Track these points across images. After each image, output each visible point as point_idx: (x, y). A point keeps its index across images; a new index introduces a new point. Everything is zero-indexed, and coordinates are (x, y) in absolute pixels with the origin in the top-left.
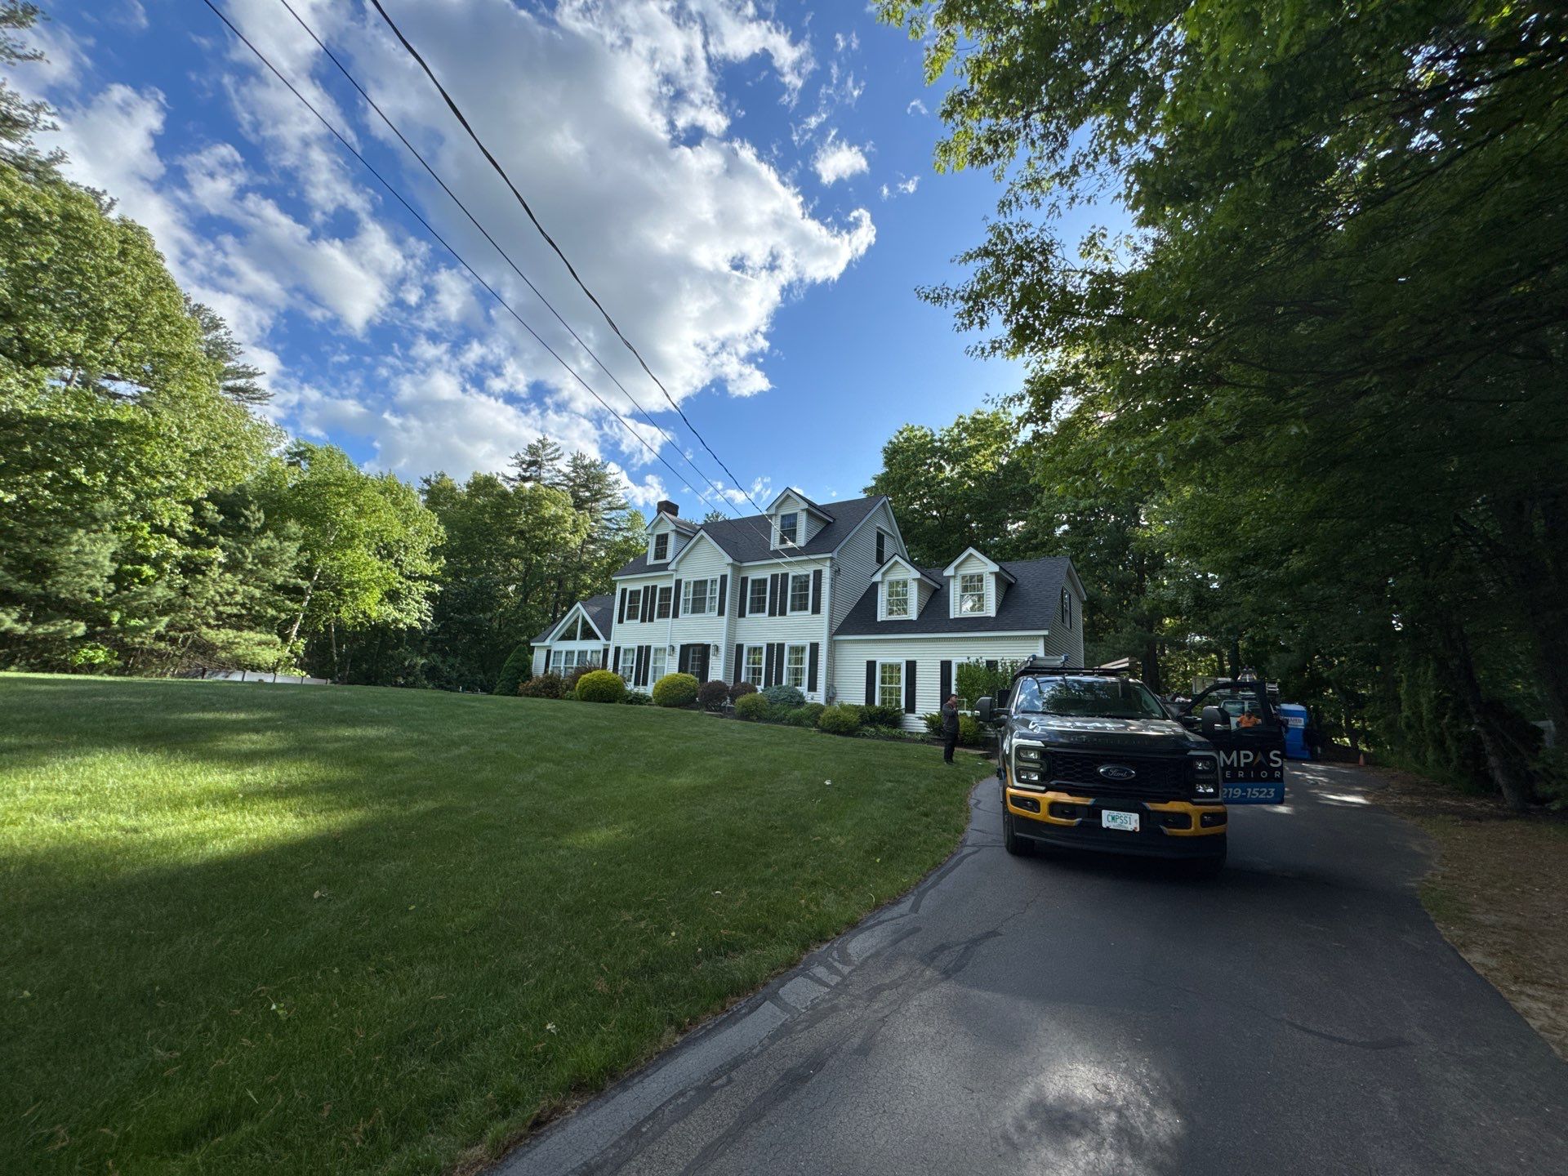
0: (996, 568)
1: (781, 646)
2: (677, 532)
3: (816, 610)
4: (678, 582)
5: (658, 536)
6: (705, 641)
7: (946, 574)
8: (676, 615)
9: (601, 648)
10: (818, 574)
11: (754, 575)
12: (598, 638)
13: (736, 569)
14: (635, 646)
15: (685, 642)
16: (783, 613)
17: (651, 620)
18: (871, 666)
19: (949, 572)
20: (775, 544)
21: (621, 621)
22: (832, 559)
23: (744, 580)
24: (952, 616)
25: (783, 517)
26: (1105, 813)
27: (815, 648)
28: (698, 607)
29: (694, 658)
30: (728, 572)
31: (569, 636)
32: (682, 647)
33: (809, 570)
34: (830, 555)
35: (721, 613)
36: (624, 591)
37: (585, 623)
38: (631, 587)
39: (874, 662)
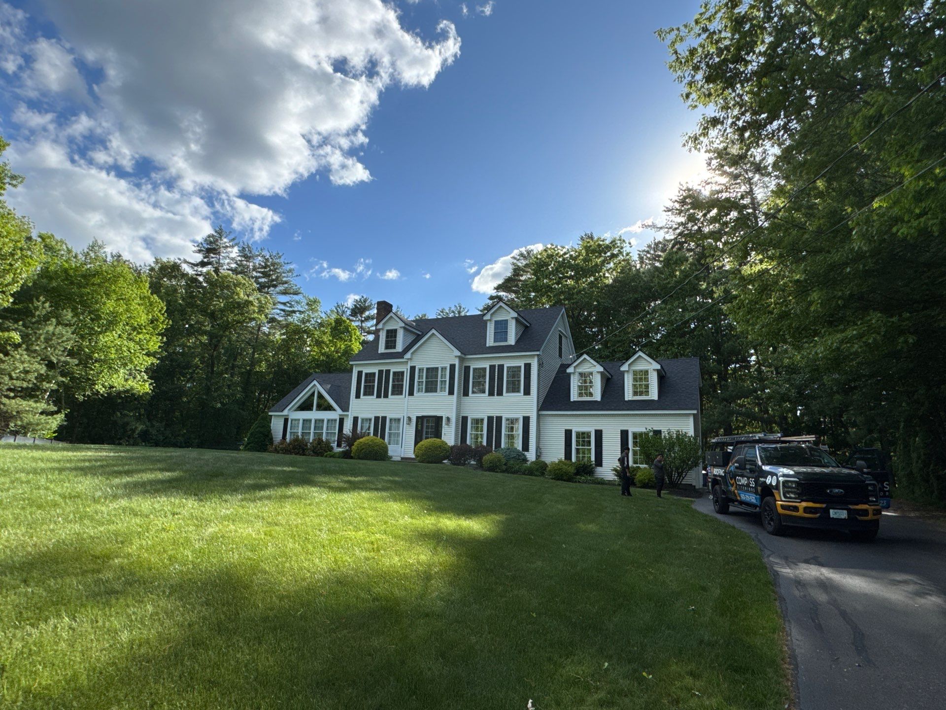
0: (659, 367)
1: (499, 419)
2: (404, 328)
3: (527, 392)
4: (413, 369)
5: (388, 331)
6: (438, 414)
7: (622, 369)
8: (411, 393)
9: (338, 418)
10: (528, 367)
11: (474, 365)
12: (334, 410)
13: (462, 360)
14: (372, 416)
15: (420, 414)
16: (500, 393)
17: (386, 396)
18: (568, 433)
19: (625, 368)
20: (490, 342)
21: (358, 396)
22: (538, 355)
23: (467, 369)
24: (626, 399)
25: (496, 321)
26: (831, 511)
27: (526, 420)
28: (431, 387)
29: (427, 427)
30: (456, 362)
31: (306, 406)
32: (418, 418)
33: (521, 363)
34: (538, 353)
35: (451, 392)
36: (360, 373)
37: (320, 396)
38: (366, 370)
39: (571, 431)
